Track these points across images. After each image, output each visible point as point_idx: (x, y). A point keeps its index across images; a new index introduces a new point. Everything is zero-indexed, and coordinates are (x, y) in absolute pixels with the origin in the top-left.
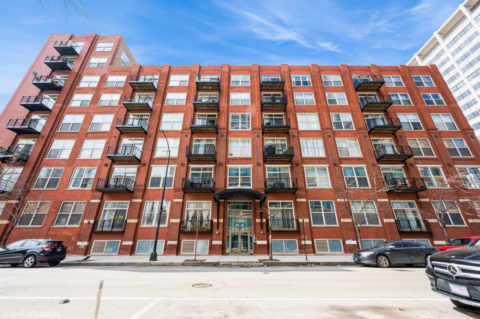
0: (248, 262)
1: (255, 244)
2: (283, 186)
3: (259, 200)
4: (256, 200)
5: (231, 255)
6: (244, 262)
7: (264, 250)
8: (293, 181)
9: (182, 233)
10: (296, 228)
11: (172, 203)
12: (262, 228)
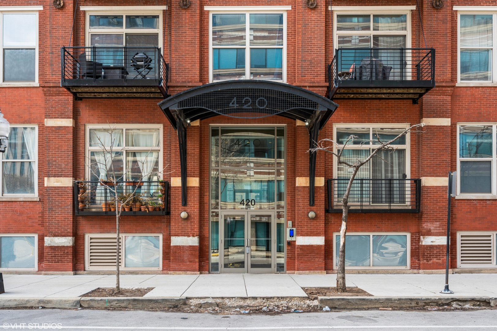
0: (273, 298)
1: (291, 244)
2: (384, 74)
3: (309, 120)
4: (299, 123)
5: (224, 273)
6: (263, 298)
7: (317, 259)
8: (417, 63)
9: (83, 216)
10: (409, 204)
11: (43, 130)
12: (312, 202)
